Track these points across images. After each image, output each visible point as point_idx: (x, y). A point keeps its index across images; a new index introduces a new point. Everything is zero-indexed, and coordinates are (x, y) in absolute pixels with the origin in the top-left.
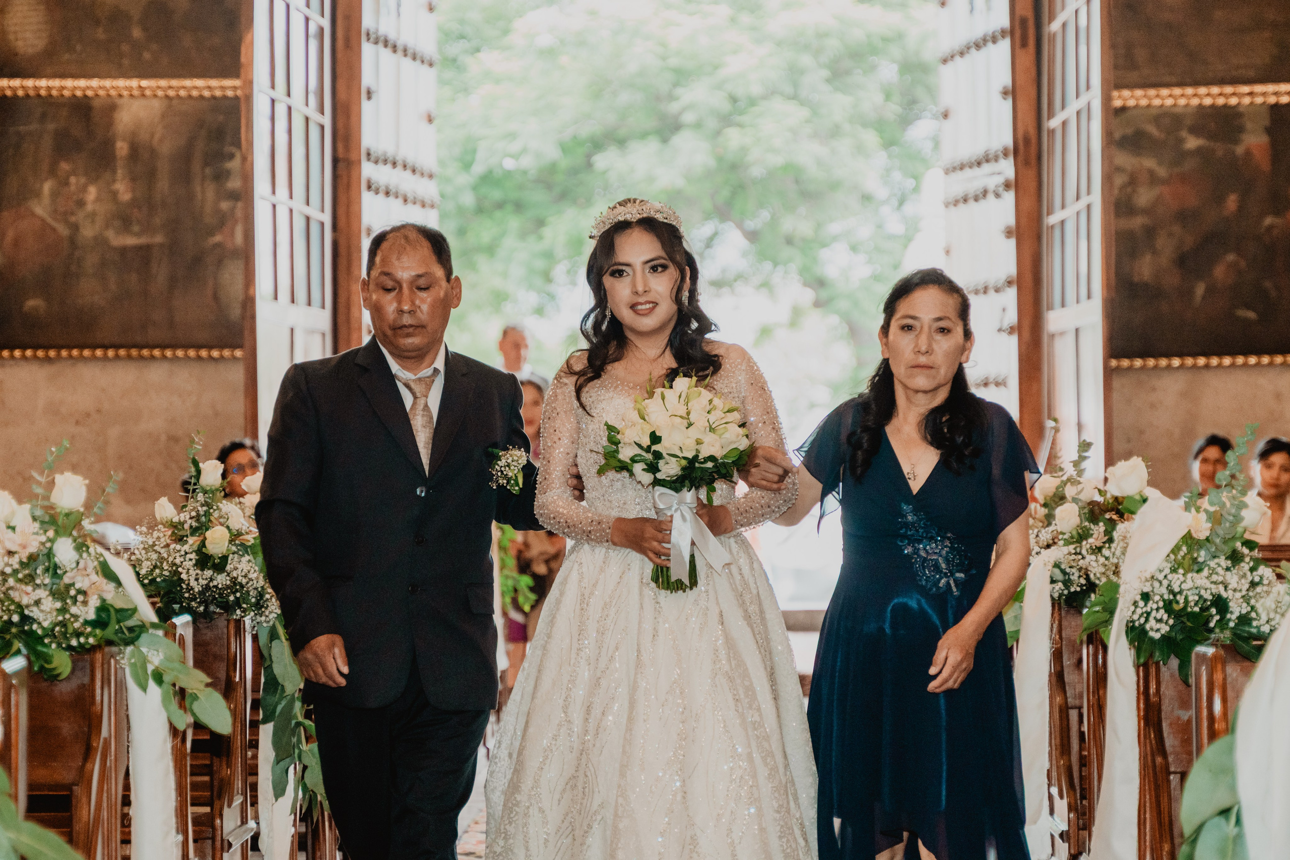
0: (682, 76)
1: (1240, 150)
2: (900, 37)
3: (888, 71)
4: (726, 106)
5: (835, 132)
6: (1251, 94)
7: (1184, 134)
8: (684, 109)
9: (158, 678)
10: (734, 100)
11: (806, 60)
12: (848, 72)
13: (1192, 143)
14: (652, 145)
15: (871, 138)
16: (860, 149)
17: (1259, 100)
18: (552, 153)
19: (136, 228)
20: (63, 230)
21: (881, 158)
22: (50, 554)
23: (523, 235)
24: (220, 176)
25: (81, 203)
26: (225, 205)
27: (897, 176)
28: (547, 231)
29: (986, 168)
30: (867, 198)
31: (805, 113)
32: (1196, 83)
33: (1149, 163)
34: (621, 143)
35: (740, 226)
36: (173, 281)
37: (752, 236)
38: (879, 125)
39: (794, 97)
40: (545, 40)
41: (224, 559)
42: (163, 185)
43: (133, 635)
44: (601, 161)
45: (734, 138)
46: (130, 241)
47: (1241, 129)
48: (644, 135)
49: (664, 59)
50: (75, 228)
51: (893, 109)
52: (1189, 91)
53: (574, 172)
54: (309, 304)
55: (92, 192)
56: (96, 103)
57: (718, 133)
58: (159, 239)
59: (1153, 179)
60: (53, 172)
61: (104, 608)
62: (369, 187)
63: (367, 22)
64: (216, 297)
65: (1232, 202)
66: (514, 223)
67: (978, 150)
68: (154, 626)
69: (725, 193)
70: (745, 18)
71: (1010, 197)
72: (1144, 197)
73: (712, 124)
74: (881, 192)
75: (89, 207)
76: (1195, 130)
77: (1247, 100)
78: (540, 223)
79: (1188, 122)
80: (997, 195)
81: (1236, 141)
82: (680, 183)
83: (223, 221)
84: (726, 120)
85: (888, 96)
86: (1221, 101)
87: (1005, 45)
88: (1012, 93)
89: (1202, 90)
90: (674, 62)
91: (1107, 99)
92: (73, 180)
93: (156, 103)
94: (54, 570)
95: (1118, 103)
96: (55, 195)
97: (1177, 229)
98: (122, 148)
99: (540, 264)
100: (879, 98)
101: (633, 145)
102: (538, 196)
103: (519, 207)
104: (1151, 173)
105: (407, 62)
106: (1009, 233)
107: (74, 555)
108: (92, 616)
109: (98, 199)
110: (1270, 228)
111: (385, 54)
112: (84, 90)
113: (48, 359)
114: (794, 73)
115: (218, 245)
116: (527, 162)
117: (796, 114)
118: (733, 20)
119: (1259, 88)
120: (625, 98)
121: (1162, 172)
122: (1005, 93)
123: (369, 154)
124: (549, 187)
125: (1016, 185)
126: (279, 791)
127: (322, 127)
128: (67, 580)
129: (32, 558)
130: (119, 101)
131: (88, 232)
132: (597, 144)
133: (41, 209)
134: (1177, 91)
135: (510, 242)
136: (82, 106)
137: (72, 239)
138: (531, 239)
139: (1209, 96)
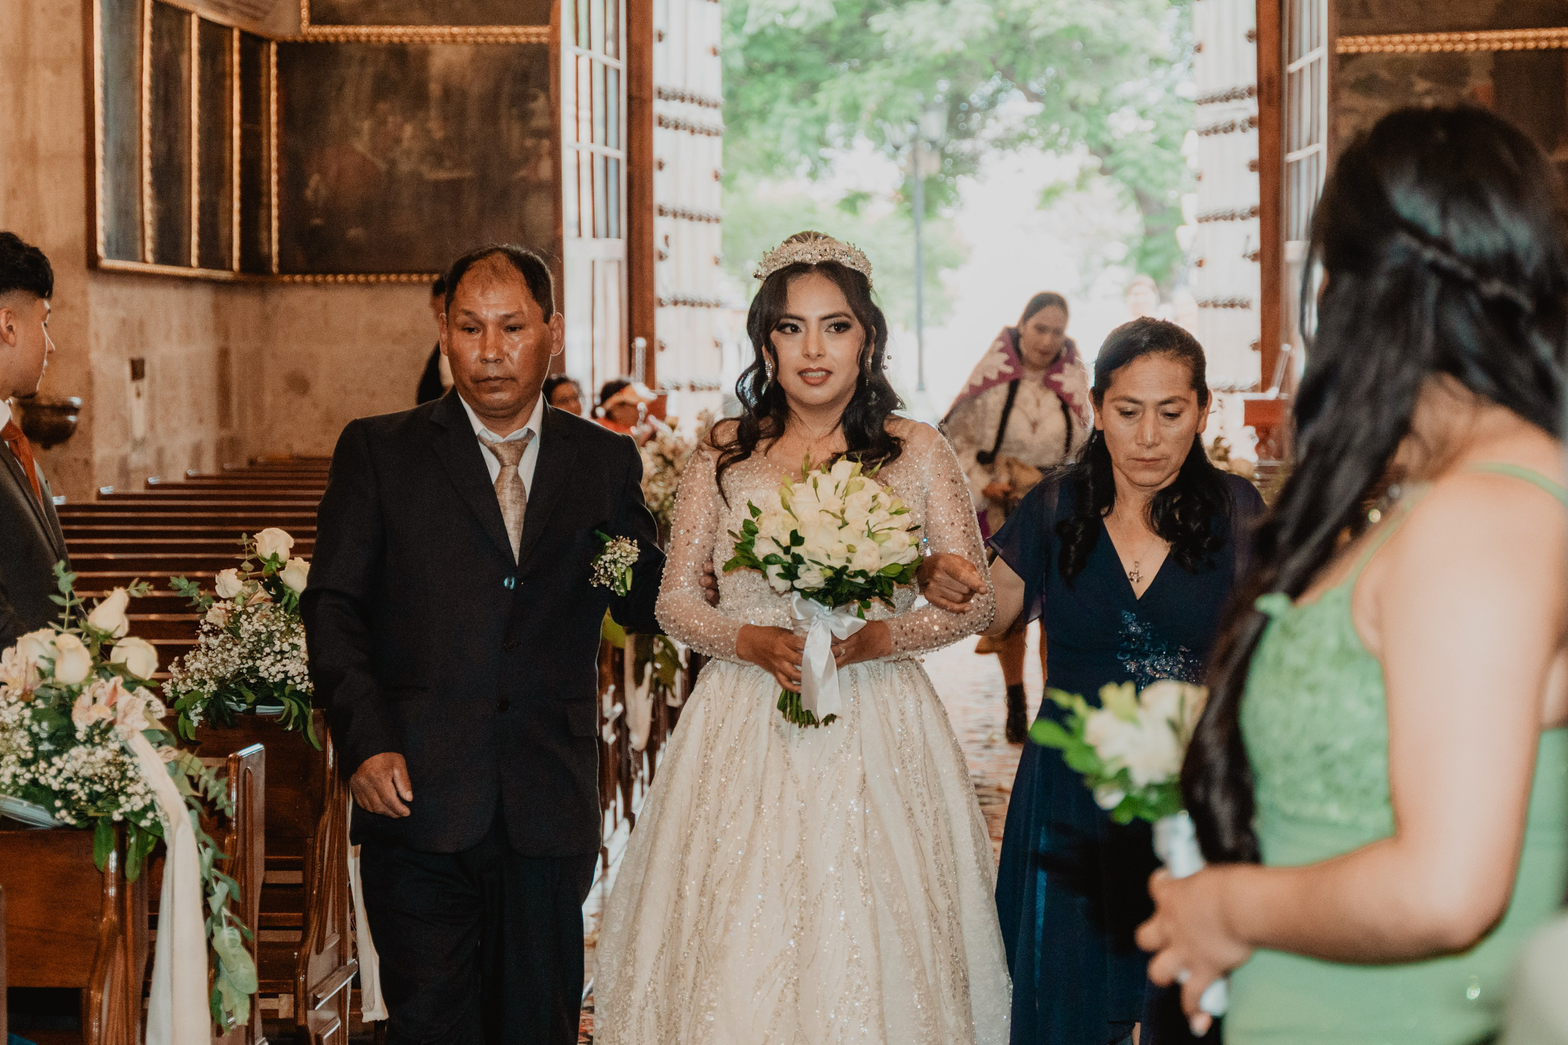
1: (1466, 91)
6: (1477, 41)
7: (1414, 78)
16: (1148, 11)
17: (1484, 46)
18: (826, 12)
19: (448, 163)
20: (382, 166)
23: (794, 100)
24: (525, 116)
25: (398, 141)
26: (529, 143)
28: (821, 96)
29: (1234, 103)
30: (1156, 60)
32: (1425, 31)
35: (1022, 87)
36: (482, 212)
42: (473, 124)
44: (877, 22)
46: (443, 175)
47: (1466, 73)
50: (393, 163)
52: (1419, 37)
53: (849, 32)
54: (607, 236)
55: (408, 130)
56: (411, 49)
58: (468, 174)
60: (372, 112)
62: (660, 123)
64: (521, 227)
66: (786, 86)
67: (1227, 85)
69: (1006, 55)
71: (1254, 134)
75: (406, 144)
76: (1424, 74)
77: (1472, 47)
78: (814, 87)
79: (1418, 67)
80: (1244, 130)
81: (1464, 84)
82: (960, 46)
83: (529, 157)
86: (1448, 47)
88: (1256, 36)
89: (1432, 37)
91: (1333, 46)
92: (391, 119)
93: (466, 49)
95: (1343, 49)
96: (374, 133)
98: (435, 89)
101: (912, 7)
102: (812, 57)
103: (791, 69)
106: (1253, 167)
109: (413, 137)
112: (400, 36)
113: (368, 284)
115: (523, 179)
119: (1484, 35)
122: (1250, 36)
123: (659, 92)
124: (822, 47)
125: (1259, 122)
127: (619, 73)
130: (431, 47)
131: (405, 167)
132: (874, 5)
133: (361, 145)
134: (1408, 38)
135: (781, 107)
136: (398, 52)
137: (390, 173)
138: (804, 104)
139: (1436, 42)
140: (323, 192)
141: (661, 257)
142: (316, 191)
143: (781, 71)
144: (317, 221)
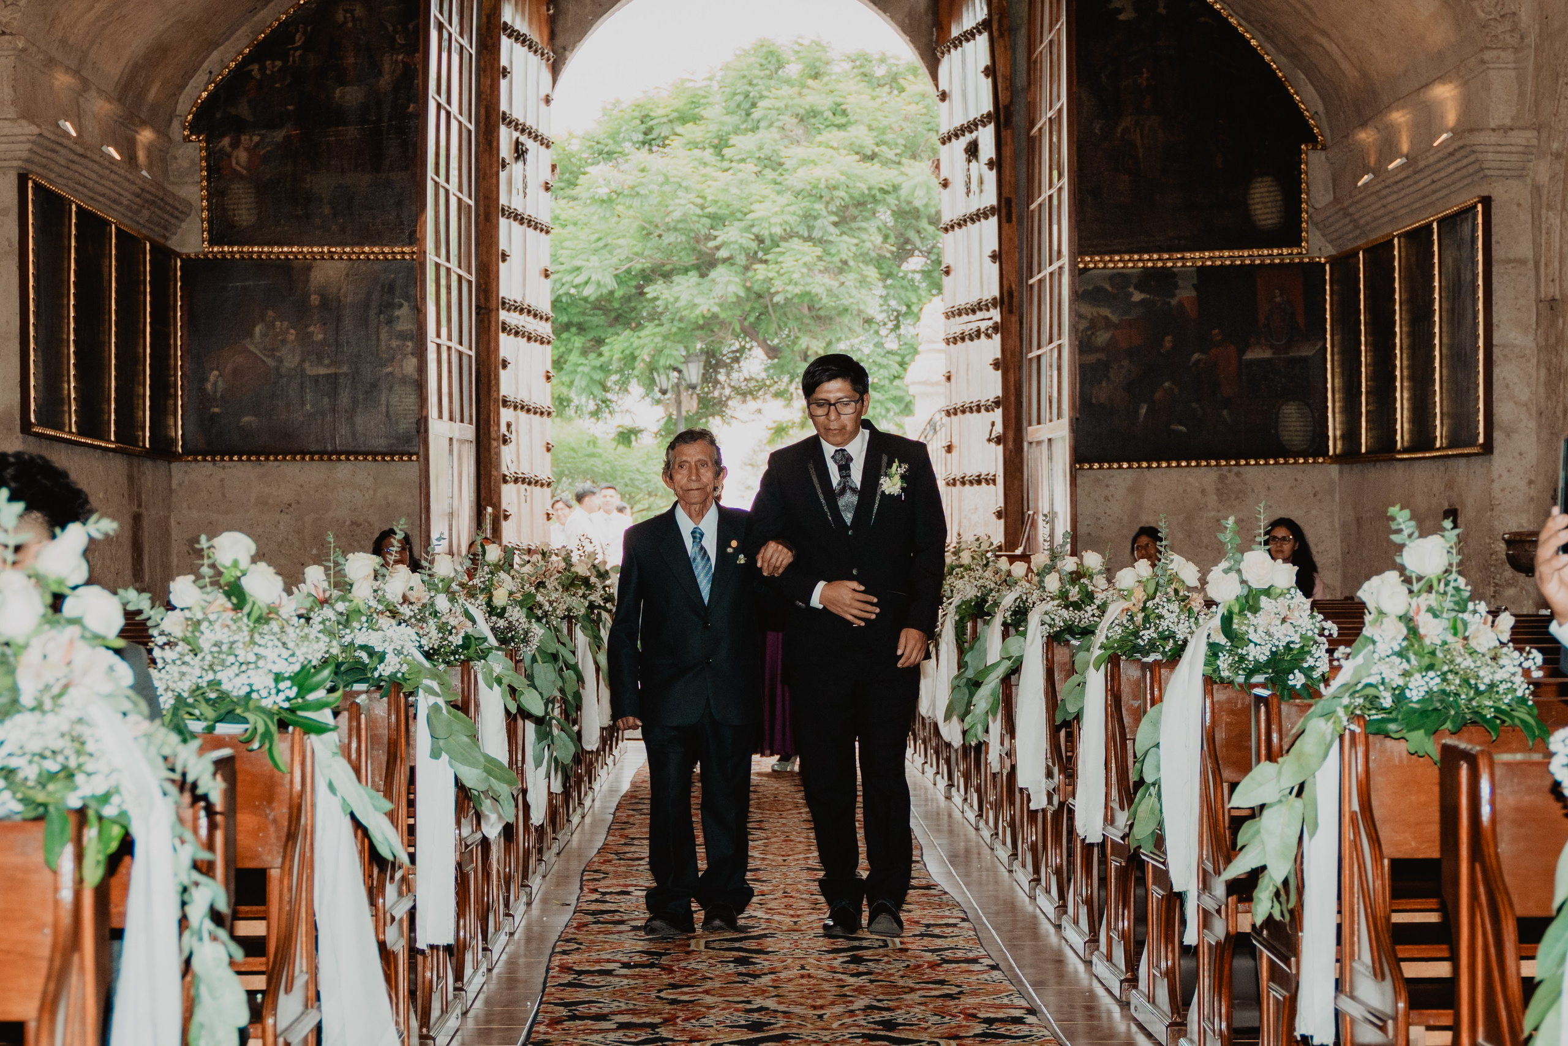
0: (718, 220)
1: (1174, 302)
2: (896, 188)
3: (885, 216)
4: (754, 245)
5: (843, 267)
6: (1183, 258)
7: (1131, 289)
8: (718, 248)
9: (499, 681)
10: (760, 240)
11: (819, 206)
12: (854, 219)
13: (1137, 296)
14: (693, 277)
15: (872, 273)
16: (863, 282)
17: (1189, 264)
18: (611, 284)
19: (327, 362)
20: (271, 363)
21: (880, 291)
22: (432, 605)
23: (584, 353)
24: (391, 321)
25: (283, 342)
26: (394, 343)
27: (893, 303)
28: (604, 349)
29: (980, 315)
30: (869, 321)
31: (818, 251)
32: (1141, 251)
33: (1106, 312)
34: (667, 276)
35: (763, 344)
36: (355, 402)
37: (773, 352)
38: (878, 262)
39: (810, 239)
40: (603, 192)
41: (504, 609)
42: (348, 328)
43: (483, 655)
44: (651, 291)
45: (761, 272)
46: (322, 371)
47: (1176, 286)
48: (686, 271)
49: (703, 208)
50: (280, 361)
51: (890, 248)
52: (1136, 257)
53: (628, 299)
54: (462, 421)
55: (292, 334)
56: (295, 264)
57: (747, 268)
58: (345, 369)
59: (1108, 324)
60: (263, 319)
61: (467, 638)
62: (504, 330)
63: (503, 200)
64: (388, 415)
65: (1168, 342)
66: (578, 342)
67: (973, 299)
68: (497, 649)
69: (752, 319)
70: (769, 174)
71: (997, 338)
72: (1102, 337)
73: (741, 259)
74: (880, 317)
75: (291, 345)
76: (1140, 287)
77: (1179, 264)
78: (600, 342)
79: (1134, 281)
80: (989, 336)
81: (1173, 296)
82: (716, 309)
83: (393, 356)
84: (753, 258)
85: (886, 237)
86: (1160, 264)
87: (993, 221)
88: (998, 257)
89: (1146, 256)
90: (711, 210)
91: (1073, 264)
92: (278, 323)
93: (342, 265)
94: (435, 614)
95: (1081, 266)
96: (264, 335)
97: (1125, 363)
98: (315, 299)
99: (598, 376)
100: (879, 239)
101: (676, 278)
102: (599, 319)
103: (581, 328)
104: (1106, 318)
105: (530, 231)
106: (996, 365)
107: (448, 605)
108: (460, 642)
109: (296, 339)
110: (1198, 361)
111: (515, 225)
112: (286, 254)
114: (809, 217)
115: (390, 374)
116: (589, 291)
117: (812, 252)
118: (758, 174)
119: (1188, 255)
120: (669, 238)
121: (1114, 319)
122: (993, 257)
123: (504, 303)
124: (606, 311)
125: (1002, 328)
126: (538, 765)
127: (470, 282)
128: (444, 620)
129: (424, 606)
130: (314, 263)
131: (289, 364)
132: (647, 277)
133: (253, 346)
134: (1126, 257)
135: (574, 357)
136: (285, 266)
137: (277, 369)
138: (592, 356)
139: (1150, 260)
140: (220, 384)
141: (505, 442)
142: (215, 384)
143: (574, 330)
144: (216, 410)
